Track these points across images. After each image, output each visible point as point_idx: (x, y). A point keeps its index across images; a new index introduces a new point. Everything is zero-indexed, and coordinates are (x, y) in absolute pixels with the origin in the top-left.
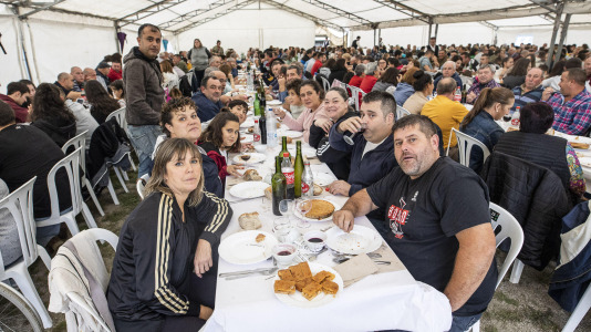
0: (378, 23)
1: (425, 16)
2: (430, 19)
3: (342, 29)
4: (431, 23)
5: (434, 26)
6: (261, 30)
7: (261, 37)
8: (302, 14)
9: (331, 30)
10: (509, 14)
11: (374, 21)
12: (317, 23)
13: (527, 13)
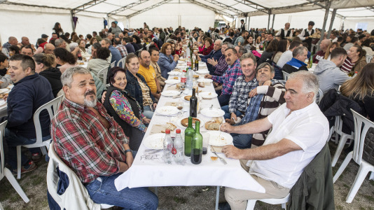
0: (247, 13)
1: (267, 9)
2: (269, 11)
3: (232, 16)
4: (270, 14)
5: (272, 16)
6: (180, 16)
7: (180, 20)
8: (206, 6)
9: (225, 17)
10: (304, 8)
11: (245, 12)
12: (216, 12)
13: (311, 8)
